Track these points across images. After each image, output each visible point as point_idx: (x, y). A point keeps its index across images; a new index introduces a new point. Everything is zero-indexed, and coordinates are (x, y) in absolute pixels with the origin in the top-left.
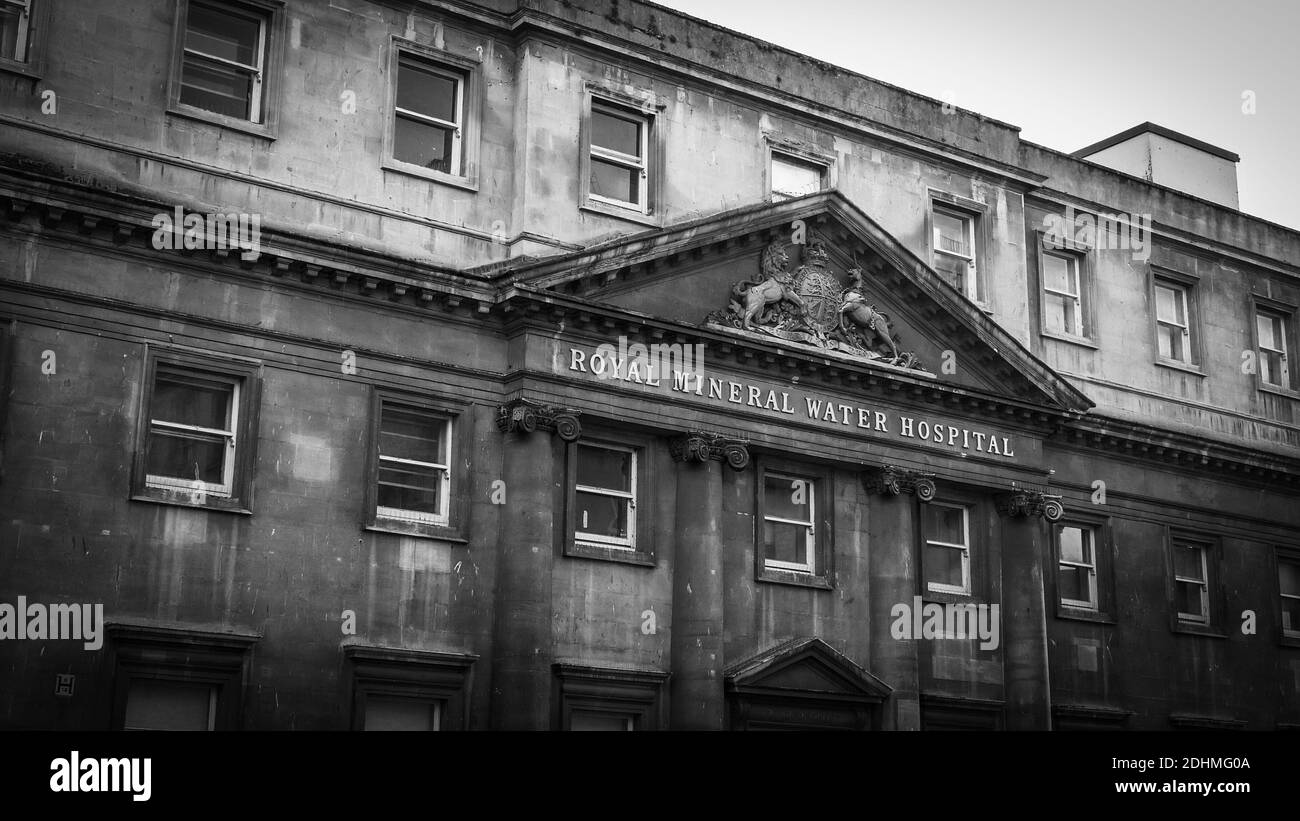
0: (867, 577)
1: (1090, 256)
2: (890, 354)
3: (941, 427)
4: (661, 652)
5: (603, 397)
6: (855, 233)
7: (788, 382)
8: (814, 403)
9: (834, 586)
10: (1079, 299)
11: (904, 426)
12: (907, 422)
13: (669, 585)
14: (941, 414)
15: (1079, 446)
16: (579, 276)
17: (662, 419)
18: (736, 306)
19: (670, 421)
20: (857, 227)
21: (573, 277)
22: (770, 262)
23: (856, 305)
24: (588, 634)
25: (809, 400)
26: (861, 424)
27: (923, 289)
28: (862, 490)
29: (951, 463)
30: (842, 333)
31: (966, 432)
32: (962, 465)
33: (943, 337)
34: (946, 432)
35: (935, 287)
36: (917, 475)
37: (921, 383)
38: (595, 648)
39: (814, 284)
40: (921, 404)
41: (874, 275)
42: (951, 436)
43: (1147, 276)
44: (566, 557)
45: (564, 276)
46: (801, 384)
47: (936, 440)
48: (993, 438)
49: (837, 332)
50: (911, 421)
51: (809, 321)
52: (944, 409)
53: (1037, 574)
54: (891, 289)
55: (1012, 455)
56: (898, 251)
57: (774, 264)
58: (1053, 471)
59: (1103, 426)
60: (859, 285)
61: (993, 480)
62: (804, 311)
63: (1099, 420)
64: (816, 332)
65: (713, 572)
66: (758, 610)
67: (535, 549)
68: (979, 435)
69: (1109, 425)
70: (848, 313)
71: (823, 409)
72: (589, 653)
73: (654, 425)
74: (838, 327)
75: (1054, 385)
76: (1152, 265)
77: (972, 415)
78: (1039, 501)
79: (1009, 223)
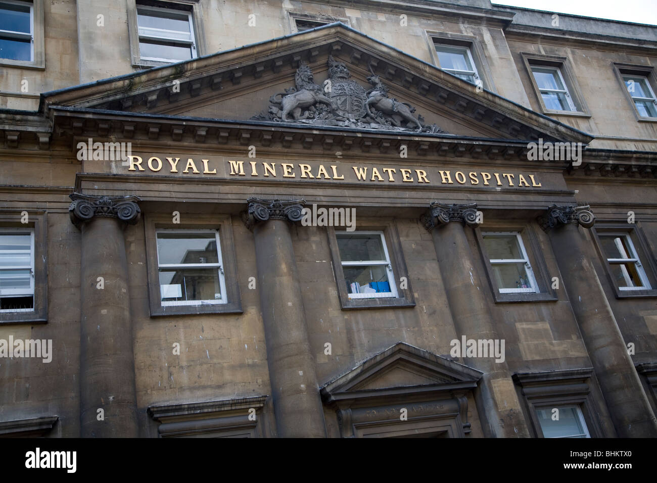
0: (444, 292)
1: (566, 63)
2: (417, 127)
3: (475, 174)
4: (260, 381)
5: (162, 187)
6: (365, 51)
7: (334, 158)
8: (361, 170)
9: (414, 302)
10: (568, 92)
11: (443, 177)
12: (445, 174)
13: (259, 325)
14: (472, 165)
15: (596, 178)
16: (118, 97)
17: (222, 196)
18: (275, 110)
19: (230, 196)
20: (366, 47)
21: (111, 99)
22: (300, 80)
23: (378, 98)
24: (184, 378)
25: (355, 168)
26: (405, 179)
27: (431, 81)
28: (423, 230)
29: (489, 197)
30: (372, 118)
31: (497, 175)
32: (499, 197)
33: (459, 114)
34: (480, 177)
35: (440, 78)
36: (462, 207)
37: (445, 141)
38: (192, 389)
39: (339, 88)
40: (452, 159)
41: (391, 80)
42: (485, 179)
43: (614, 70)
44: (154, 318)
45: (102, 98)
46: (345, 157)
47: (473, 182)
48: (521, 176)
49: (368, 118)
50: (448, 173)
51: (341, 113)
52: (472, 160)
53: (588, 265)
54: (408, 88)
55: (540, 185)
56: (403, 58)
57: (303, 80)
58: (577, 191)
59: (608, 157)
60: (380, 85)
61: (530, 204)
62: (334, 106)
63: (604, 154)
64: (348, 119)
65: (290, 304)
66: (349, 331)
67: (104, 312)
68: (508, 176)
69: (613, 157)
70: (372, 105)
71: (369, 173)
72: (187, 394)
73: (216, 201)
74: (367, 115)
75: (557, 130)
76: (615, 64)
77: (499, 162)
78: (571, 212)
79: (496, 46)
